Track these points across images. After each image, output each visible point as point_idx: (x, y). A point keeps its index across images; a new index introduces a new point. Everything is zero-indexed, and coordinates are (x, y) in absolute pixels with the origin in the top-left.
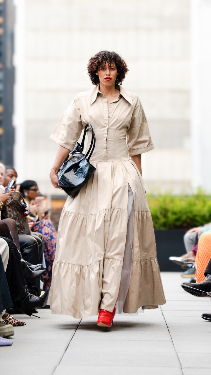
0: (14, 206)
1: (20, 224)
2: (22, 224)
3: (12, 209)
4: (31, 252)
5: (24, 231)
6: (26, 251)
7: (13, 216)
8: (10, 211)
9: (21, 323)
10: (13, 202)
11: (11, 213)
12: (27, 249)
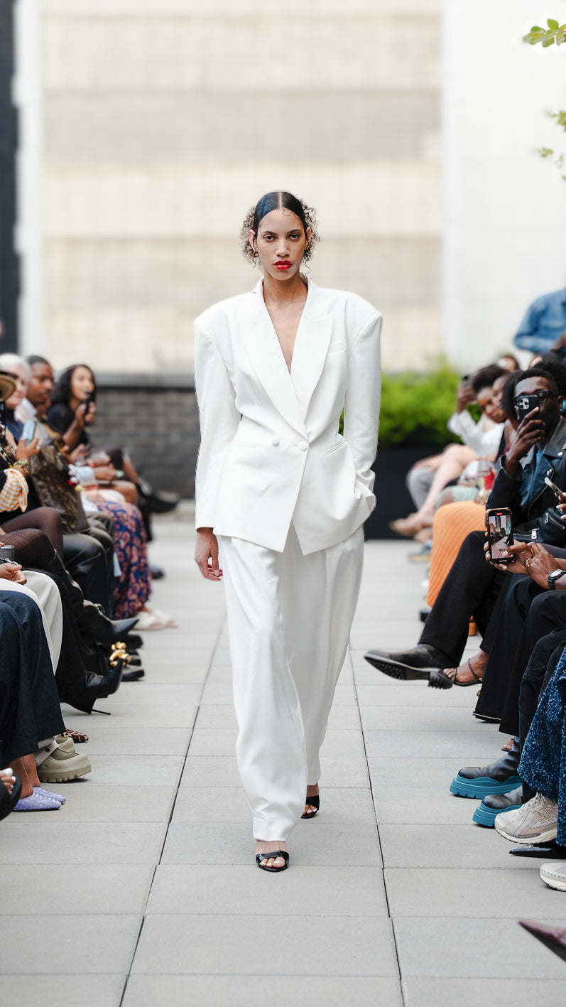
1: (67, 512)
3: (45, 481)
4: (92, 571)
5: (76, 526)
6: (82, 568)
8: (42, 487)
9: (78, 737)
10: (47, 467)
11: (45, 490)
12: (83, 565)
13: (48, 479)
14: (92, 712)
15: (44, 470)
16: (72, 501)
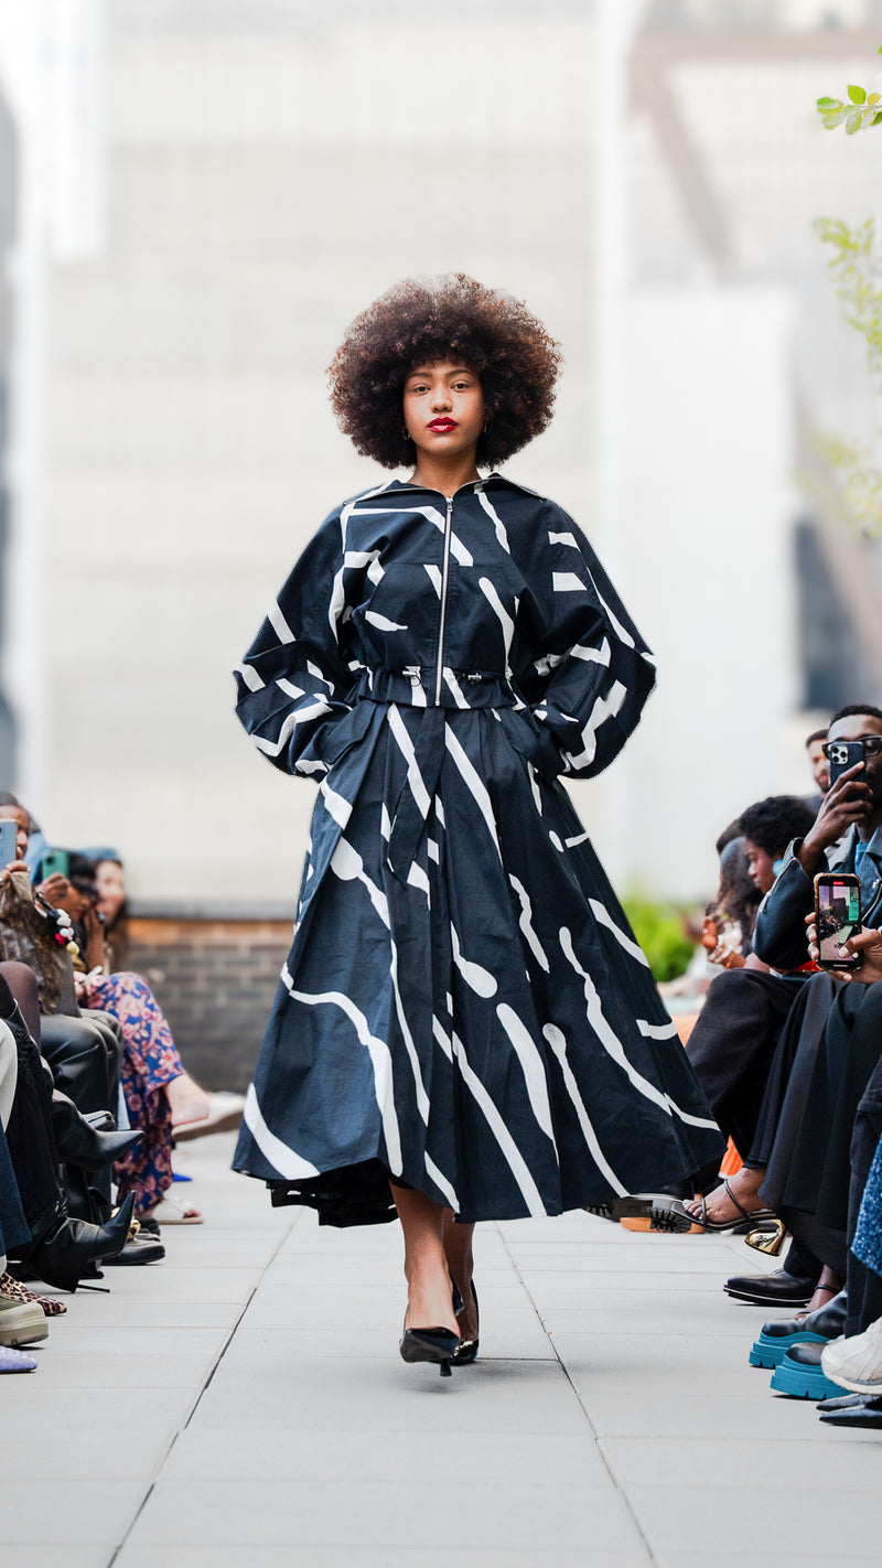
0: (24, 922)
1: (46, 979)
2: (51, 980)
3: (17, 929)
4: (82, 1076)
5: (58, 1005)
6: (68, 1070)
7: (22, 955)
8: (9, 938)
9: (51, 1307)
10: (19, 906)
11: (14, 944)
12: (66, 1063)
13: (21, 925)
14: (78, 1290)
15: (15, 910)
16: (56, 964)
